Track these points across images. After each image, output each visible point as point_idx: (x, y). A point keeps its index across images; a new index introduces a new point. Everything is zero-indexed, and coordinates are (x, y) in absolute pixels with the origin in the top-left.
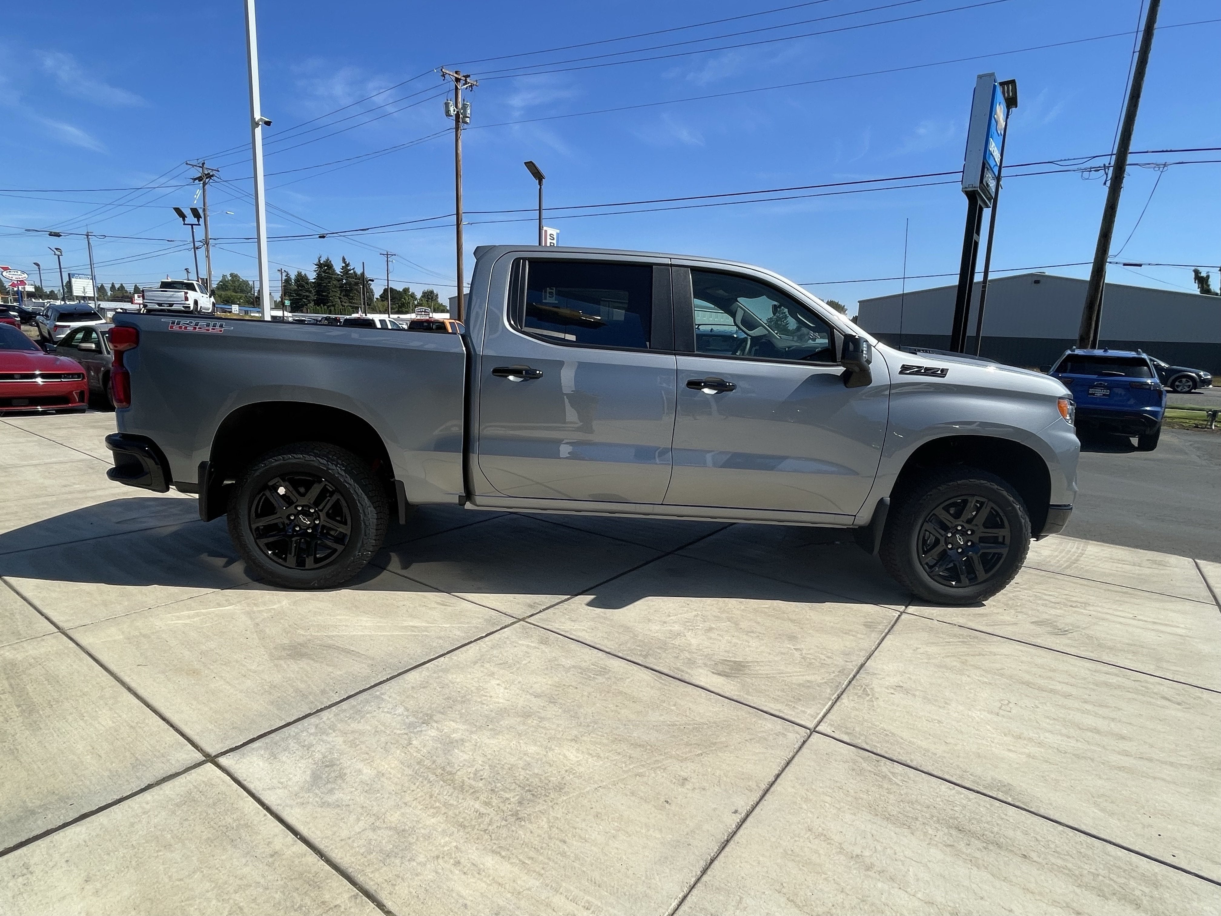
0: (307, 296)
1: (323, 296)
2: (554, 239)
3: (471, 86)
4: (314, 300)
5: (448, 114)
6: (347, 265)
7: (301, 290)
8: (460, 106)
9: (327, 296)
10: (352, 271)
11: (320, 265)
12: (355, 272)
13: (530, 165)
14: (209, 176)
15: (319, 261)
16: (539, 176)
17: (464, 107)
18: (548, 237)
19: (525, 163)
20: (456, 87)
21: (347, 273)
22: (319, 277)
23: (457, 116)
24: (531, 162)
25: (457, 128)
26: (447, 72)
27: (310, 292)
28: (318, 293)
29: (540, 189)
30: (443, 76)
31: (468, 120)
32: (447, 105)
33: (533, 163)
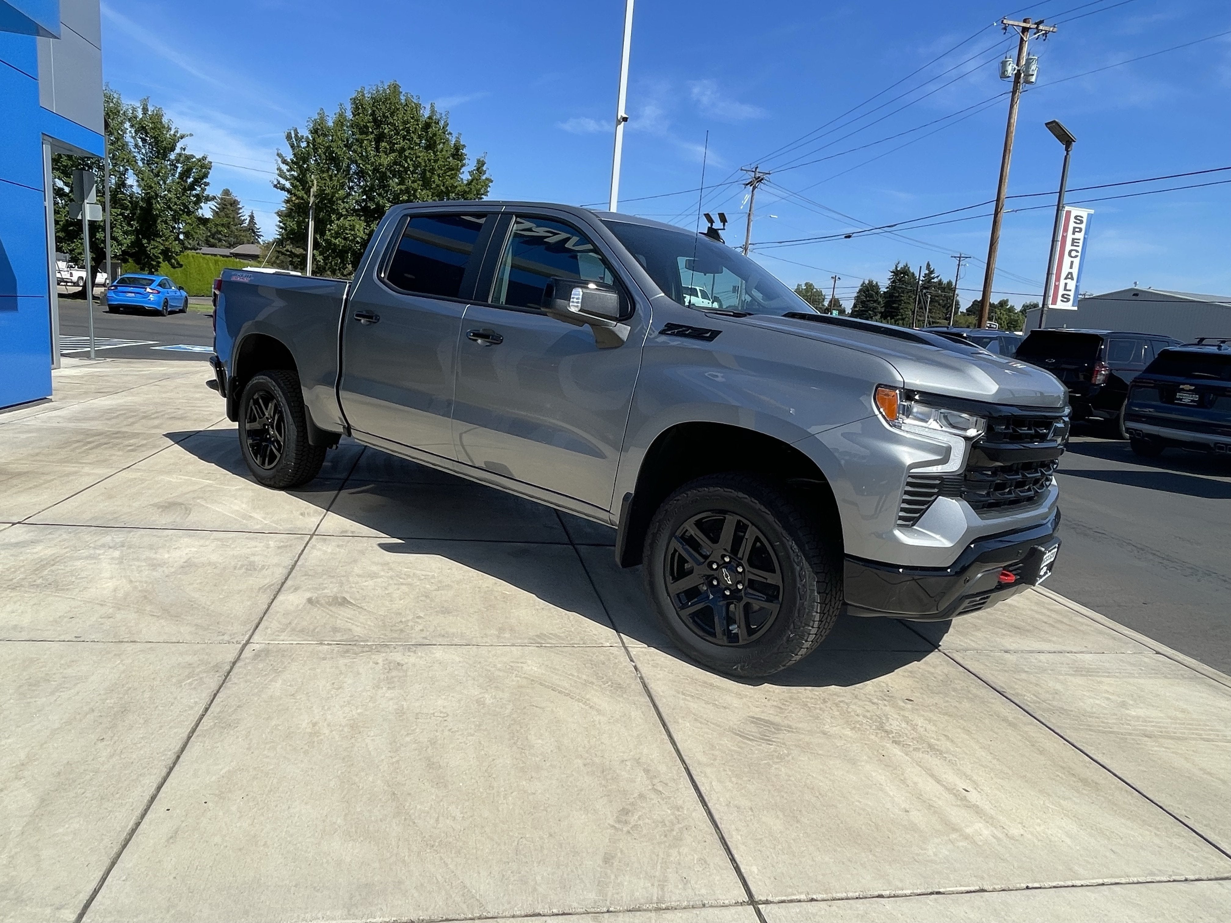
0: (875, 308)
1: (893, 308)
2: (1082, 222)
3: (1045, 34)
4: (881, 313)
5: (1003, 75)
6: (932, 272)
7: (868, 301)
8: (1023, 62)
9: (897, 308)
10: (935, 280)
11: (896, 273)
12: (940, 280)
13: (1055, 128)
14: (760, 180)
15: (896, 267)
16: (1067, 140)
17: (1029, 62)
18: (1072, 219)
19: (1046, 124)
20: (1022, 39)
21: (929, 282)
22: (893, 287)
23: (1018, 75)
24: (1054, 122)
25: (1014, 92)
26: (1011, 22)
27: (879, 303)
28: (888, 305)
29: (1066, 157)
30: (1005, 29)
31: (1033, 79)
32: (1004, 64)
33: (1057, 123)
